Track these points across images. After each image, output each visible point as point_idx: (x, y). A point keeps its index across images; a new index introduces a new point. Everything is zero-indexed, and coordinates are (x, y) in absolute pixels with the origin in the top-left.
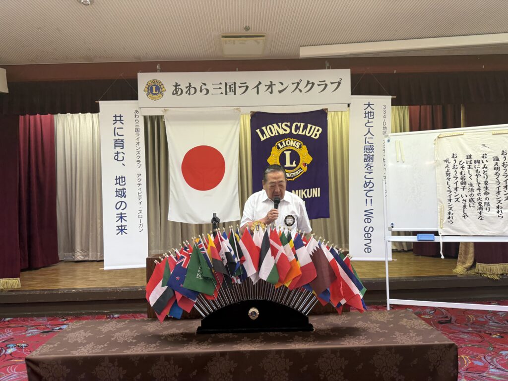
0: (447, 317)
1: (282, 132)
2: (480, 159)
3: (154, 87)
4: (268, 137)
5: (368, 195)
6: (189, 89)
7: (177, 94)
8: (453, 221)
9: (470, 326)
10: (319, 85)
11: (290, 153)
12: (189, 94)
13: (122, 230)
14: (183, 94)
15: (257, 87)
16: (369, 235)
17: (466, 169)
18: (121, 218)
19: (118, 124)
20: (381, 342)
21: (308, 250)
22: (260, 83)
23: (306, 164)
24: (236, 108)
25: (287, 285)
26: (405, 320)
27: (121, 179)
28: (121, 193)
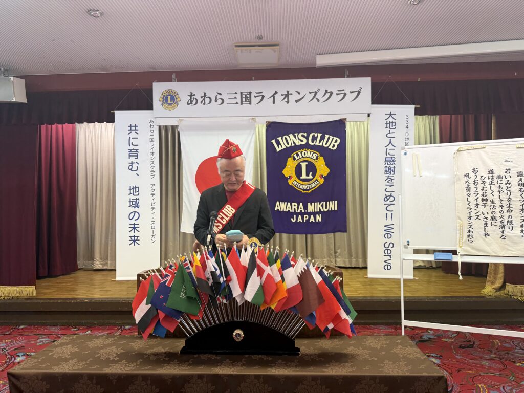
0: (470, 341)
1: (298, 143)
2: (503, 174)
3: (169, 97)
4: (284, 147)
5: (388, 209)
6: (204, 99)
7: (192, 104)
8: (472, 239)
9: (494, 351)
10: (337, 94)
11: (306, 165)
12: (204, 104)
13: (134, 241)
14: (198, 104)
15: (273, 96)
16: (389, 252)
17: (487, 185)
18: (134, 228)
19: (133, 134)
20: (367, 371)
21: (295, 271)
22: (276, 93)
23: (322, 176)
24: (251, 118)
25: (273, 307)
26: (400, 347)
27: (134, 189)
28: (135, 204)
